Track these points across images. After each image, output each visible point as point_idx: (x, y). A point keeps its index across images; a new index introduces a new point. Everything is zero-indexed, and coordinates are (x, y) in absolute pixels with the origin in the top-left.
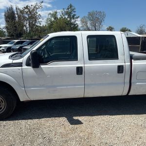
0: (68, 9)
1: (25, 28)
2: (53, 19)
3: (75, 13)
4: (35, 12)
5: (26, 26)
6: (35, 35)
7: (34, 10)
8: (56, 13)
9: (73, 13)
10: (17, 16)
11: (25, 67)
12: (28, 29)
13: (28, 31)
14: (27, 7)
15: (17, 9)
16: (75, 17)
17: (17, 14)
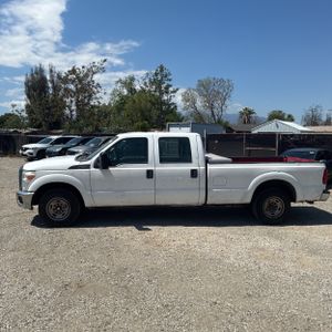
0: (156, 74)
1: (67, 112)
2: (125, 92)
3: (170, 83)
4: (89, 79)
5: (69, 107)
6: (88, 125)
7: (86, 75)
8: (132, 79)
9: (167, 82)
10: (50, 85)
11: (92, 169)
12: (74, 113)
13: (74, 117)
14: (73, 71)
15: (51, 71)
16: (171, 89)
17: (52, 82)
